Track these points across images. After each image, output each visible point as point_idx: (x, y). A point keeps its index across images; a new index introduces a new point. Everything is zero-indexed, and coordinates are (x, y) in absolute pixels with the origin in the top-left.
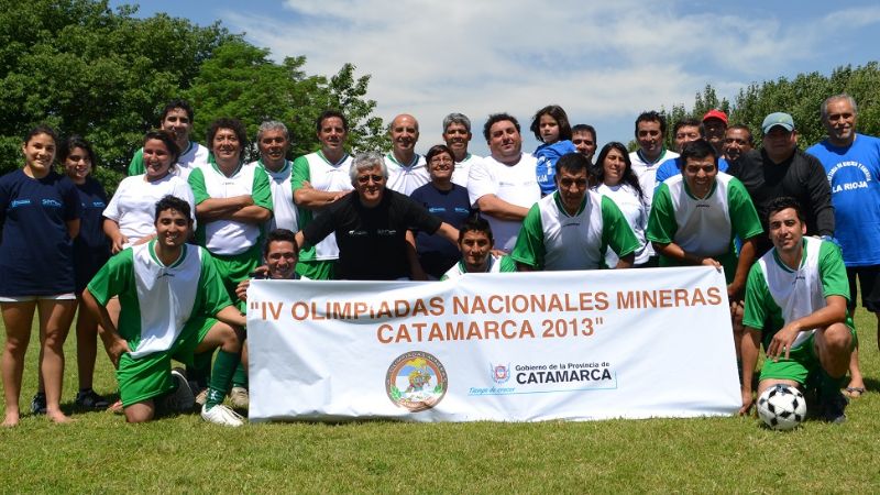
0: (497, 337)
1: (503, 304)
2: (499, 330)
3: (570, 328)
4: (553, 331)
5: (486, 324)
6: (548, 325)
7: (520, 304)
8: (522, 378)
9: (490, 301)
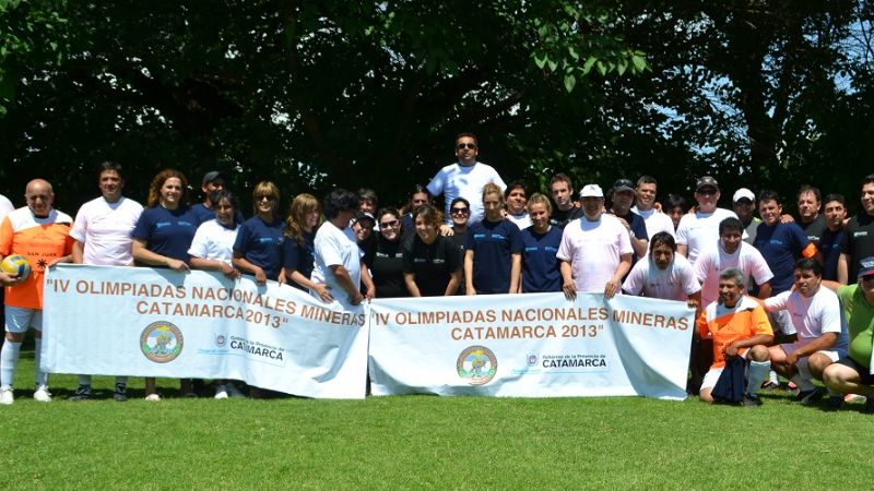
0: (531, 336)
1: (536, 315)
2: (533, 332)
3: (581, 331)
4: (569, 333)
5: (524, 328)
6: (566, 329)
7: (548, 315)
8: (546, 364)
9: (527, 313)
